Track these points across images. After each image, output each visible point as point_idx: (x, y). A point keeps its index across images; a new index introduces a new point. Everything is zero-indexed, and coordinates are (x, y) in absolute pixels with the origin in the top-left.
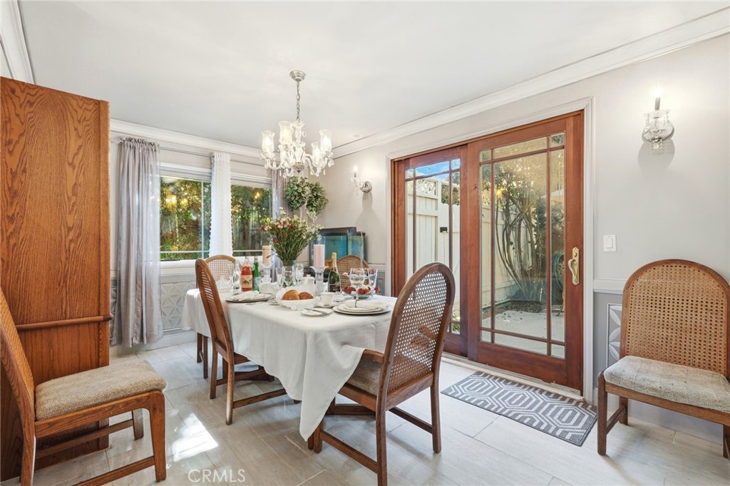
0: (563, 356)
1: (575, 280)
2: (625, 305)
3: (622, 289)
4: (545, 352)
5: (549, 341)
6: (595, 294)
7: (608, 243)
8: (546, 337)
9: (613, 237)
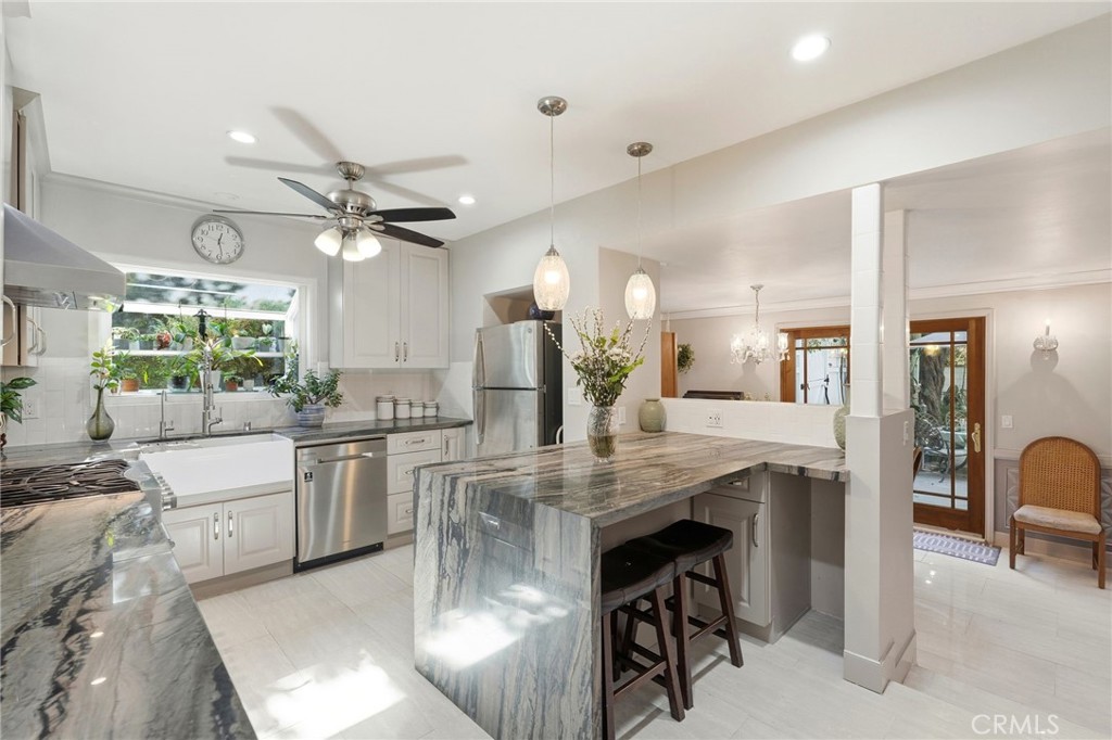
0: (966, 508)
1: (977, 449)
2: (1022, 469)
3: (1019, 457)
4: (949, 505)
5: (953, 497)
6: (995, 460)
7: (1006, 421)
8: (950, 494)
9: (1010, 417)
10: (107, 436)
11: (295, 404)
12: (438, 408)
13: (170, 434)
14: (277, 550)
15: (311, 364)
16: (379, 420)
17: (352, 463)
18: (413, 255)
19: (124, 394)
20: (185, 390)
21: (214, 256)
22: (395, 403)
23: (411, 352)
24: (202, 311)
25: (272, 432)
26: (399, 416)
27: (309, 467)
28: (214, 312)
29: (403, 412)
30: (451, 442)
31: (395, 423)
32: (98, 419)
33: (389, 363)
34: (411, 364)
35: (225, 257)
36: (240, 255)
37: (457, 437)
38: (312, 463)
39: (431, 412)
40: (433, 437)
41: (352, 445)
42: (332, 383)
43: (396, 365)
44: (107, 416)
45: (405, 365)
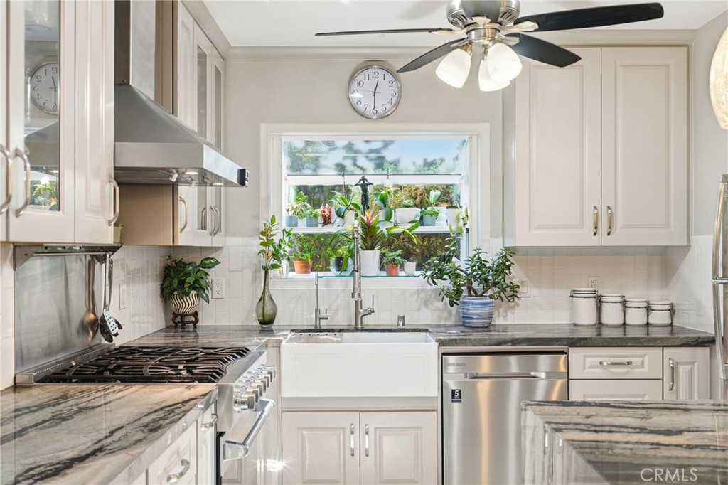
10: (270, 322)
11: (448, 295)
12: (672, 311)
13: (323, 324)
15: (480, 241)
16: (575, 325)
17: (515, 383)
18: (624, 66)
19: (292, 274)
20: (348, 273)
21: (369, 111)
22: (599, 301)
23: (619, 222)
24: (363, 179)
25: (426, 330)
26: (605, 320)
27: (459, 383)
28: (375, 179)
29: (612, 315)
30: (683, 370)
31: (599, 331)
32: (264, 303)
33: (583, 238)
34: (619, 239)
35: (380, 110)
36: (397, 105)
37: (692, 363)
38: (461, 378)
39: (660, 318)
40: (647, 360)
41: (513, 359)
42: (503, 267)
43: (595, 242)
44: (271, 299)
45: (608, 242)
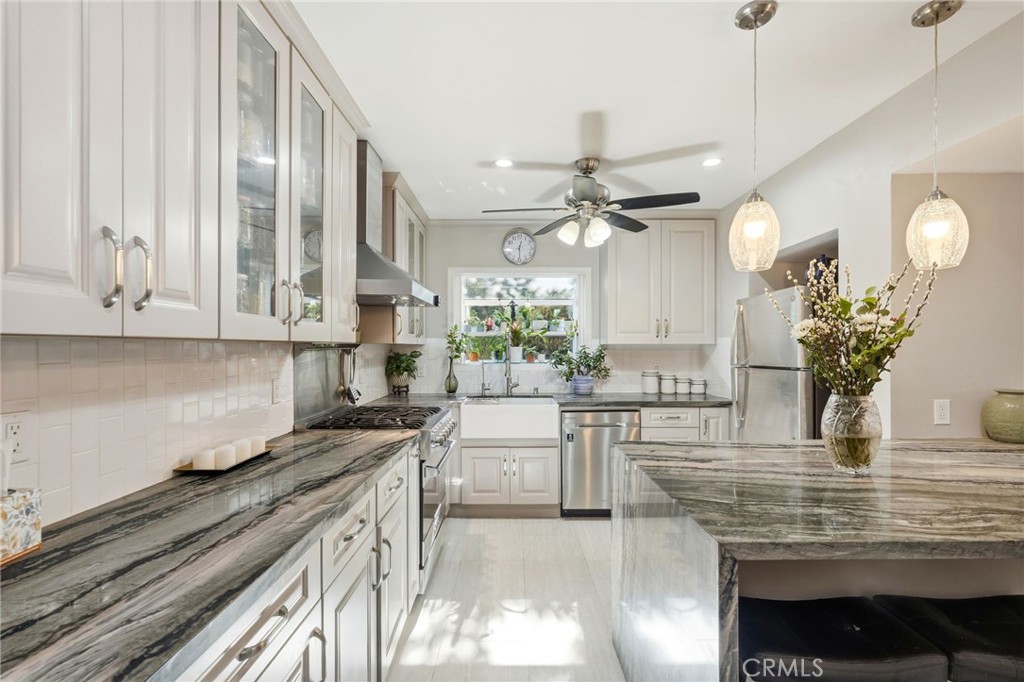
10: (454, 391)
11: (565, 375)
12: (705, 385)
14: (546, 494)
15: (585, 341)
17: (607, 430)
18: (675, 232)
19: (467, 362)
20: (502, 361)
21: (516, 259)
22: (660, 379)
23: (672, 329)
24: (513, 302)
25: (551, 397)
26: (663, 391)
27: (572, 430)
28: (520, 302)
29: (668, 387)
30: (712, 422)
31: (660, 398)
32: (450, 379)
33: (650, 339)
34: (672, 340)
35: (523, 259)
36: (533, 255)
37: (718, 418)
38: (573, 426)
39: (698, 389)
40: (690, 415)
41: (606, 414)
42: (600, 358)
43: (657, 341)
44: (454, 377)
45: (666, 341)
